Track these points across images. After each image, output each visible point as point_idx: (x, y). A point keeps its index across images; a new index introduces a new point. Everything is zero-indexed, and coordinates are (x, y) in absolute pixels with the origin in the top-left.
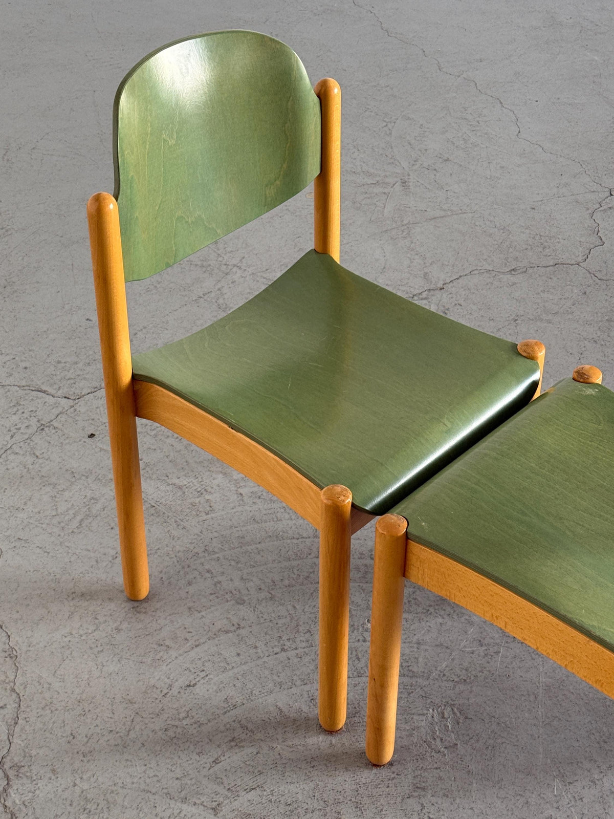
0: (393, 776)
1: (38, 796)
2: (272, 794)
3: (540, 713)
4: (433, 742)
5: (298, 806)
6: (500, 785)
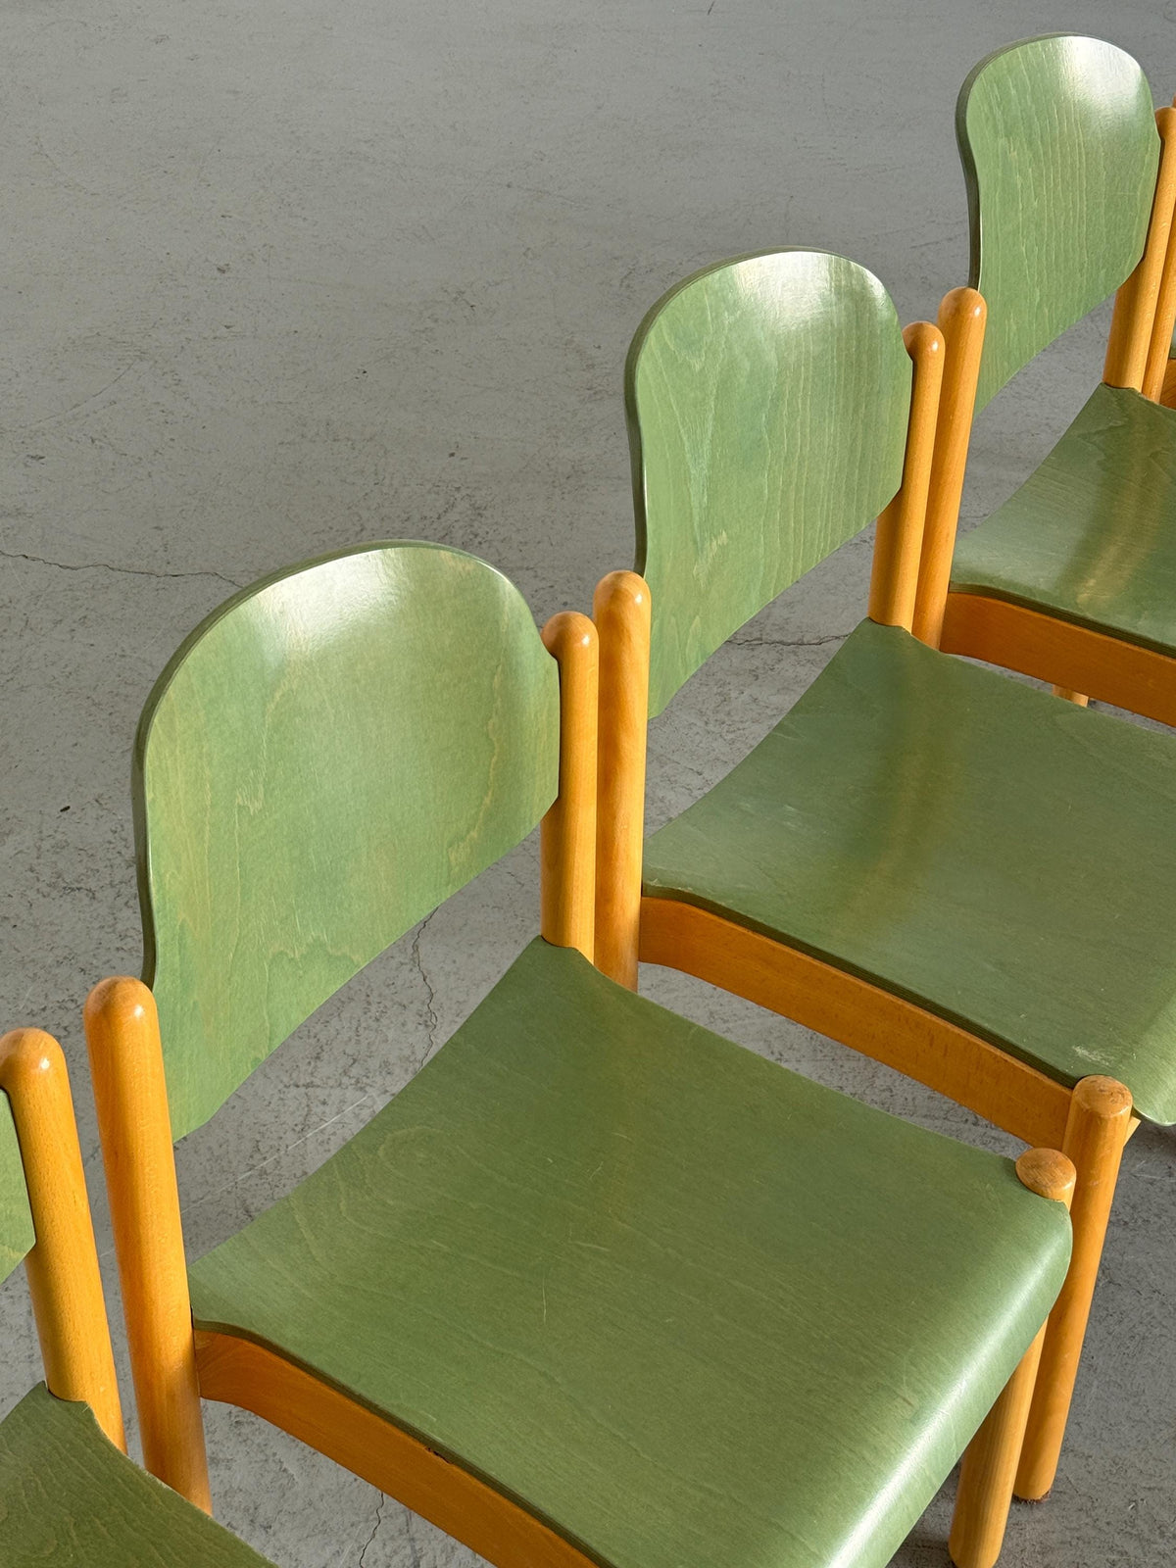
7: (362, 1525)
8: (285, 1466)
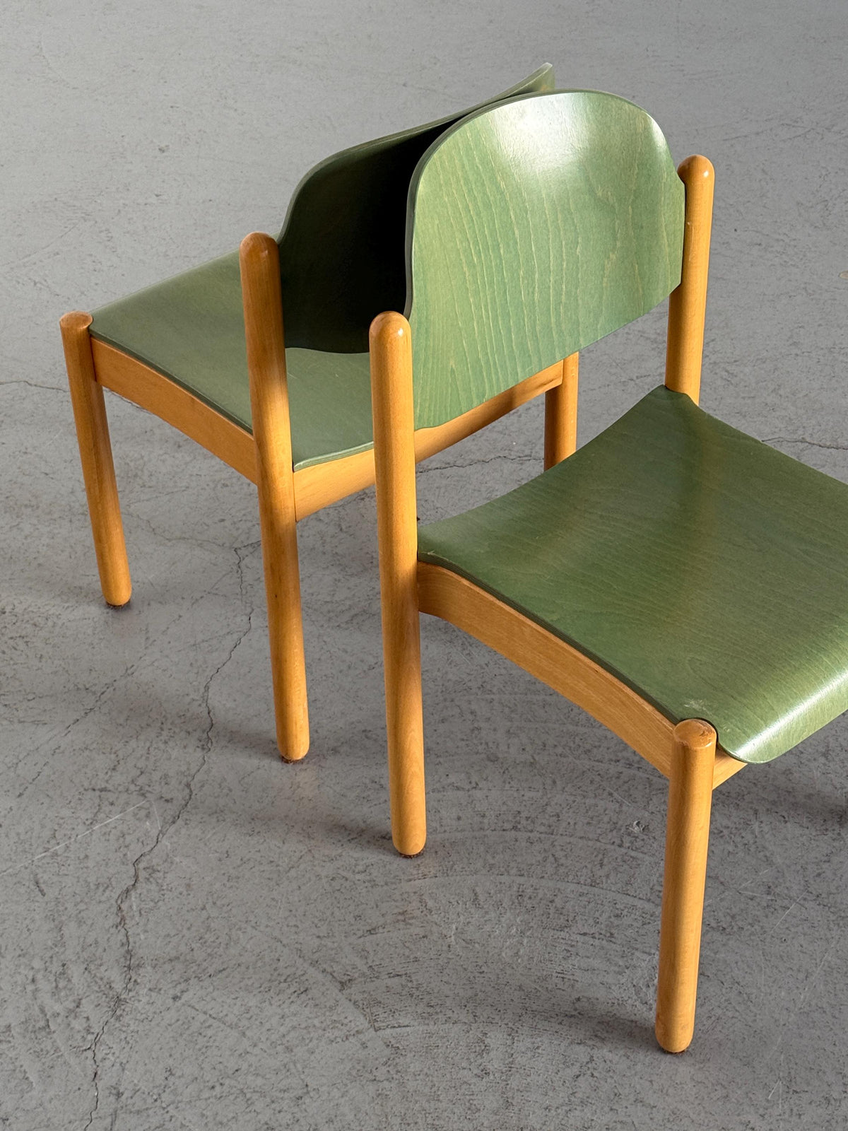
0: (574, 1013)
1: (159, 908)
2: (417, 989)
3: (802, 997)
4: (644, 989)
5: (441, 1012)
6: (702, 1066)
7: (77, 1122)
8: (27, 1075)
